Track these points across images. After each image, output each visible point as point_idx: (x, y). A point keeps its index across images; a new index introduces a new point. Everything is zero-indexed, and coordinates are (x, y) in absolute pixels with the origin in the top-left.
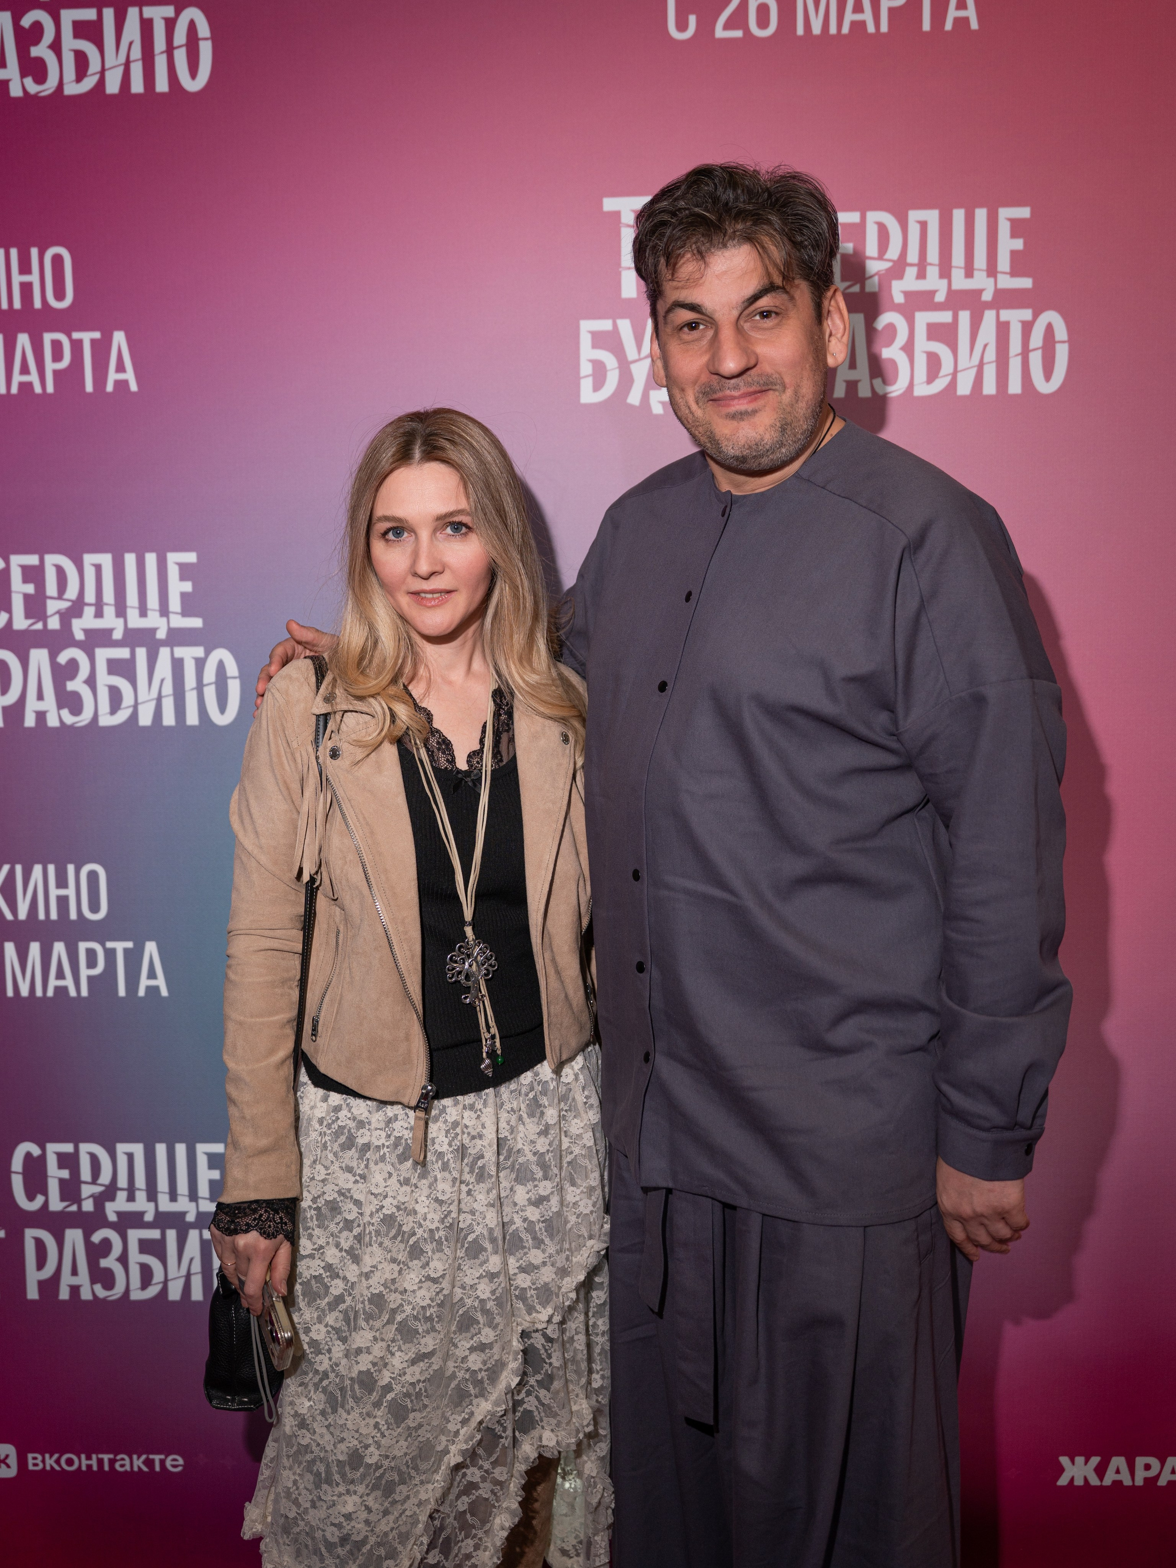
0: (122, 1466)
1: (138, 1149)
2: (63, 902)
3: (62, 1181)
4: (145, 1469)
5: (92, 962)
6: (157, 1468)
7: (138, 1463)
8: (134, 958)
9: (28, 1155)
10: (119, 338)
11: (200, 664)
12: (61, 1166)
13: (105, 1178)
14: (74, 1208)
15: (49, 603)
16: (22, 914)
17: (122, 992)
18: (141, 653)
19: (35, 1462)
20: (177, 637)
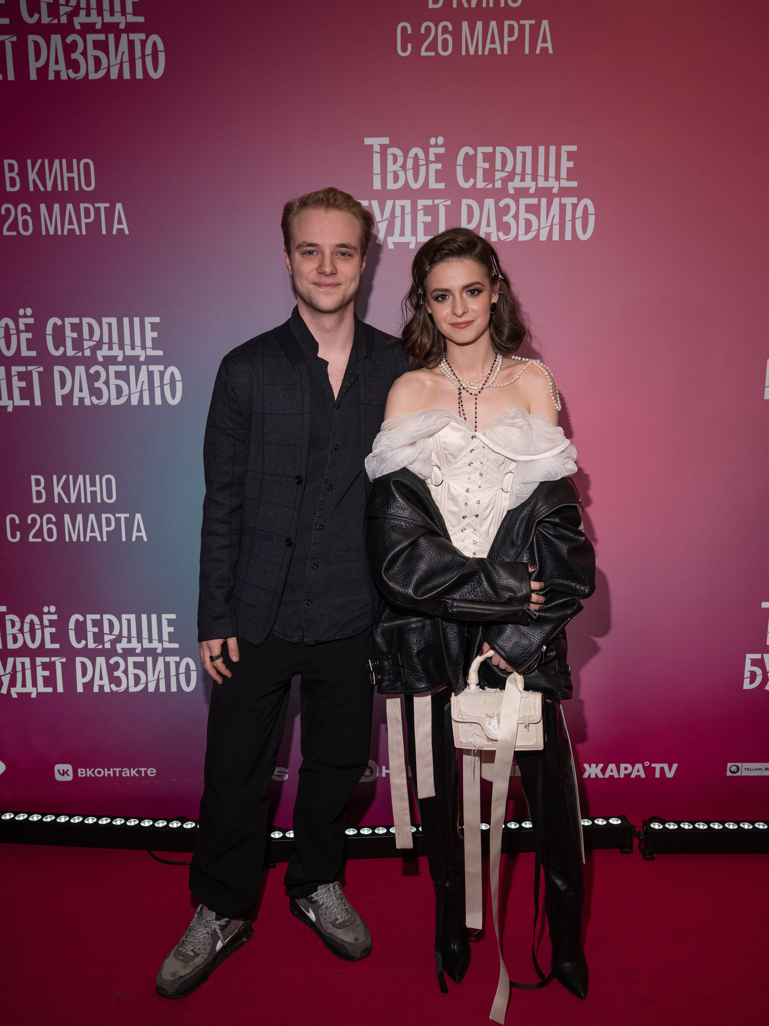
0: (125, 774)
1: (132, 617)
2: (94, 494)
3: (94, 633)
4: (137, 775)
5: (108, 524)
6: (143, 775)
7: (134, 772)
8: (130, 522)
9: (77, 620)
10: (119, 206)
11: (162, 374)
12: (94, 626)
13: (116, 631)
14: (101, 647)
15: (85, 342)
16: (73, 500)
17: (124, 539)
18: (132, 368)
19: (81, 772)
20: (150, 360)
